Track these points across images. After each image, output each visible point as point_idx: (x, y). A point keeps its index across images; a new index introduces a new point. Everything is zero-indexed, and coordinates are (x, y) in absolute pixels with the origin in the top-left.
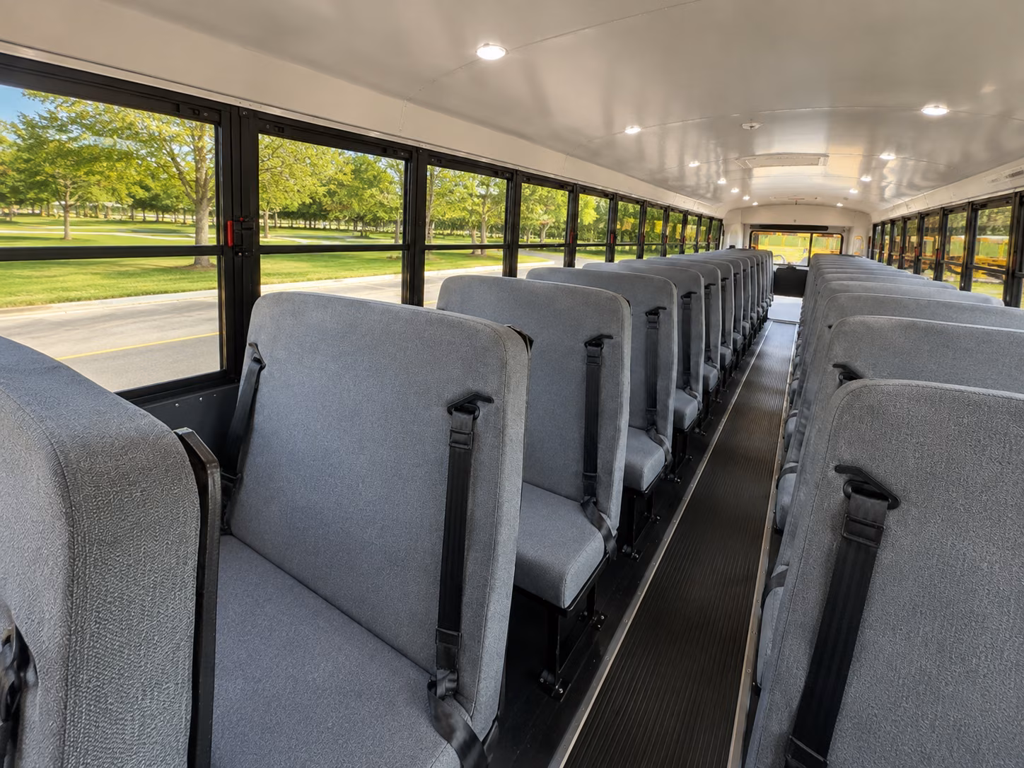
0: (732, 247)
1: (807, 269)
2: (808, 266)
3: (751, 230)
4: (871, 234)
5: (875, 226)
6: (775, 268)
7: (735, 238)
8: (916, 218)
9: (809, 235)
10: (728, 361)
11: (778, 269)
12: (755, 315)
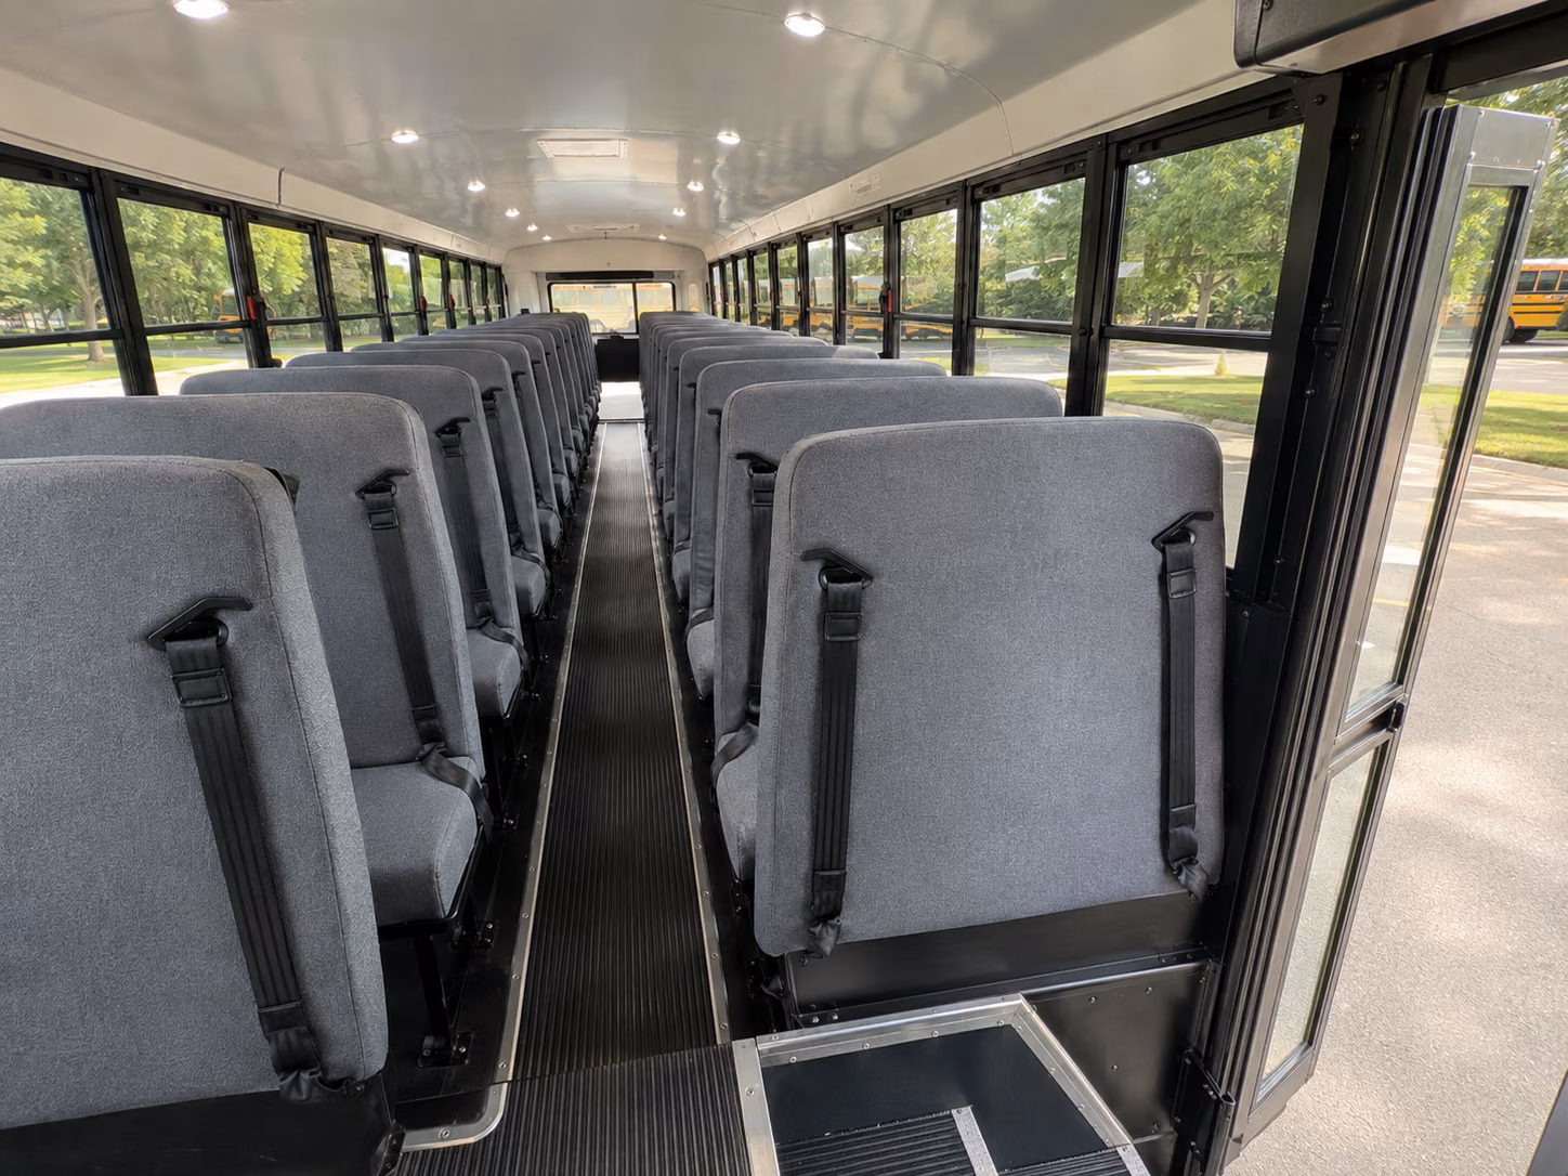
0: (525, 311)
1: (637, 337)
2: (637, 333)
3: (548, 282)
4: (708, 281)
5: (711, 265)
6: (595, 340)
7: (525, 297)
8: (765, 249)
9: (631, 285)
10: (566, 496)
11: (599, 340)
12: (585, 418)
